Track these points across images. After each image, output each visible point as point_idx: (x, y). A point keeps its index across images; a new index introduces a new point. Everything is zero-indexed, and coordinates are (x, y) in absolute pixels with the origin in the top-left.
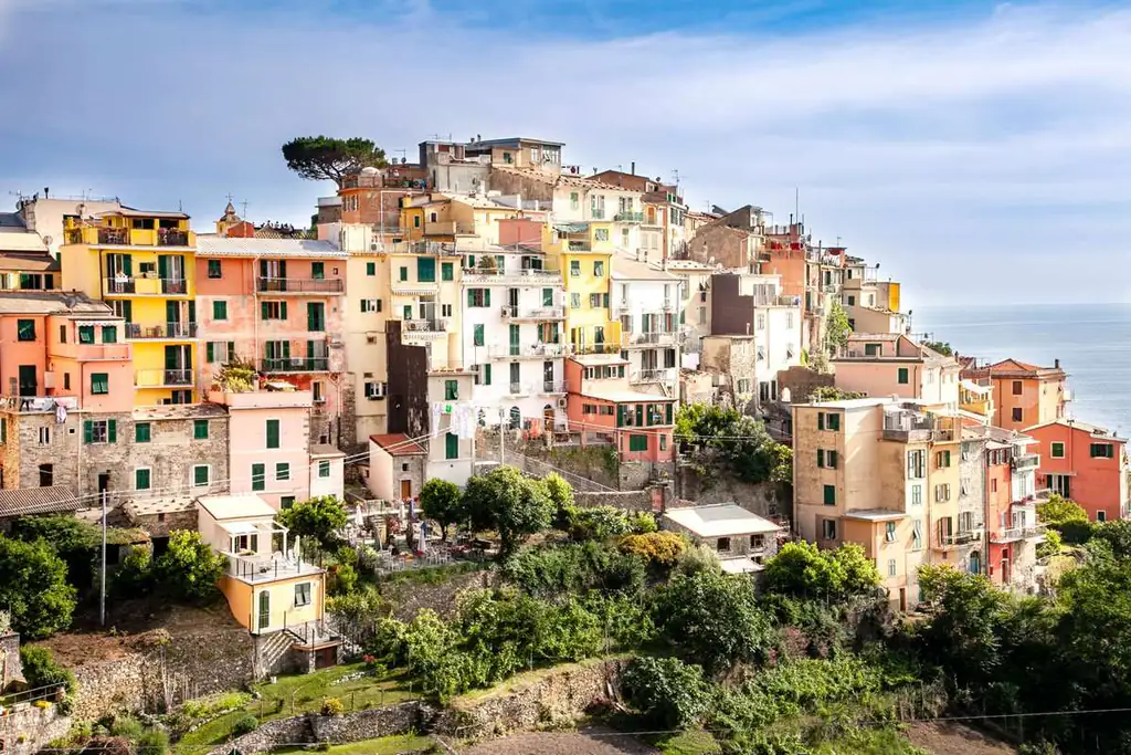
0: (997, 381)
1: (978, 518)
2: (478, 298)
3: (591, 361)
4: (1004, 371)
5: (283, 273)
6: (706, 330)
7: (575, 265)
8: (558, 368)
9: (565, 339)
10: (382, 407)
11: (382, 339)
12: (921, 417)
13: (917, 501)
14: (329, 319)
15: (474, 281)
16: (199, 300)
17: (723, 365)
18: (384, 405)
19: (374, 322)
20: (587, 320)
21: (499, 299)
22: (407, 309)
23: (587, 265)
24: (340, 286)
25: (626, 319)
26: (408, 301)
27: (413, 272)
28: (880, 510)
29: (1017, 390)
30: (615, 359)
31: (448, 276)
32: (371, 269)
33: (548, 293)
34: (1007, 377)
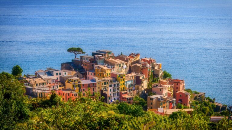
0: (174, 83)
2: (110, 86)
3: (123, 92)
4: (176, 81)
5: (89, 85)
7: (121, 80)
8: (119, 93)
9: (120, 89)
11: (100, 92)
12: (162, 98)
14: (95, 90)
15: (110, 84)
16: (82, 89)
17: (138, 89)
19: (99, 90)
20: (122, 87)
21: (113, 86)
22: (103, 88)
23: (122, 80)
24: (96, 86)
25: (127, 86)
26: (103, 87)
27: (104, 84)
29: (177, 84)
31: (107, 84)
32: (99, 84)
34: (176, 82)
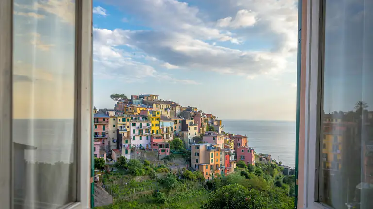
0: (236, 139)
1: (223, 164)
2: (134, 125)
3: (155, 136)
4: (237, 137)
5: (98, 120)
6: (180, 130)
7: (153, 119)
8: (149, 137)
9: (151, 132)
10: (115, 144)
11: (116, 132)
13: (212, 162)
14: (106, 128)
15: (133, 122)
18: (116, 143)
19: (114, 129)
20: (155, 128)
21: (138, 125)
22: (120, 127)
23: (155, 119)
24: (108, 122)
25: (163, 129)
26: (120, 125)
27: (121, 120)
28: (206, 163)
29: (239, 140)
30: (160, 135)
31: (128, 121)
32: (114, 119)
33: (147, 124)
